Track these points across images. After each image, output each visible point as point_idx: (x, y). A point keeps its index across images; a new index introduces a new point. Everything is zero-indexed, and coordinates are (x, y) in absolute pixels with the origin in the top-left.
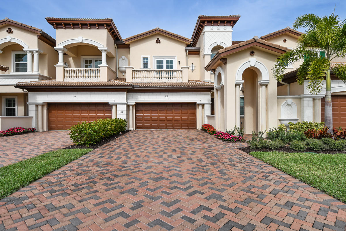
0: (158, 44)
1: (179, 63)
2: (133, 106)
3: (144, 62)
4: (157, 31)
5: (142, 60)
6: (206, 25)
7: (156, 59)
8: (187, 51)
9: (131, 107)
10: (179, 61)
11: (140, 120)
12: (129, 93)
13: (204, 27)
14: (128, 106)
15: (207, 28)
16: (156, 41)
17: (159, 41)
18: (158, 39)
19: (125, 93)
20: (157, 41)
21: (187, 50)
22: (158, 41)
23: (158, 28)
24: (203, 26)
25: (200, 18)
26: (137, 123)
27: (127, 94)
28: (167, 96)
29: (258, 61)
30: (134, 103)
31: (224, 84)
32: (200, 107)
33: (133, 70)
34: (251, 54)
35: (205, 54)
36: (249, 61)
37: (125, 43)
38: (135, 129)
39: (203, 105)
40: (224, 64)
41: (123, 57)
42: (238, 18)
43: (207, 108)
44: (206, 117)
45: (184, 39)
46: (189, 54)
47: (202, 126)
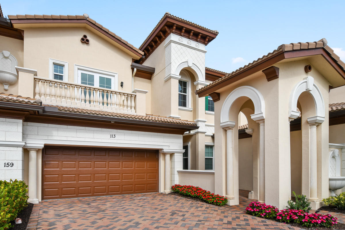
0: (85, 46)
1: (122, 86)
2: (38, 151)
3: (55, 71)
4: (85, 21)
5: (51, 68)
6: (173, 33)
7: (80, 72)
8: (135, 69)
9: (33, 154)
10: (122, 83)
11: (53, 180)
12: (29, 123)
13: (169, 34)
14: (26, 151)
15: (173, 37)
16: (80, 39)
17: (88, 41)
18: (85, 36)
19: (21, 121)
20: (82, 39)
21: (136, 67)
22: (85, 41)
23: (86, 16)
24: (169, 32)
25: (167, 17)
26: (45, 187)
27: (23, 125)
28: (113, 136)
29: (315, 84)
30: (43, 146)
31: (264, 115)
32: (168, 157)
33: (36, 77)
34: (308, 69)
35: (171, 75)
36: (306, 80)
37: (12, 24)
38: (40, 201)
39: (172, 155)
40: (269, 79)
41: (7, 53)
42: (216, 34)
43: (179, 159)
44: (176, 173)
45: (131, 48)
46: (135, 76)
47: (173, 188)
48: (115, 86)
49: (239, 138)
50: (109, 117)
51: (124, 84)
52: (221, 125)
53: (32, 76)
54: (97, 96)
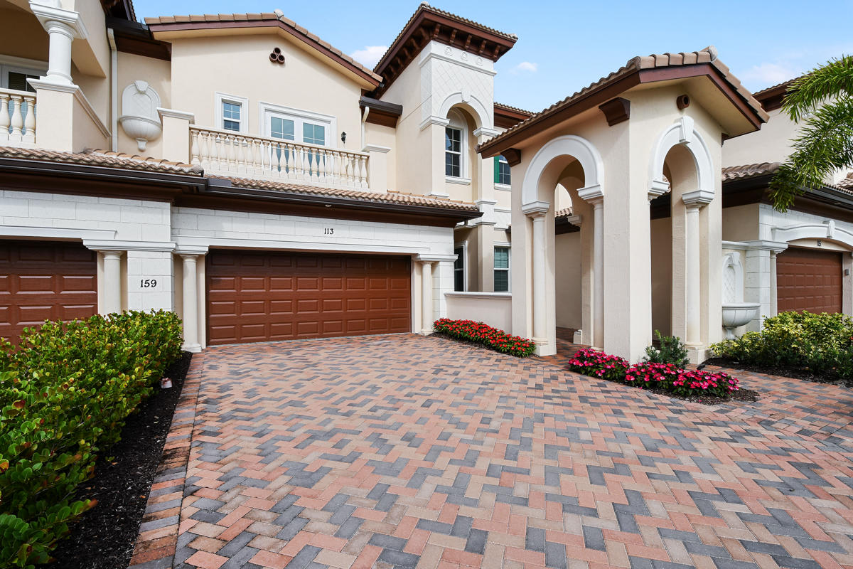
0: (278, 67)
1: (343, 139)
2: (198, 258)
3: (226, 114)
4: (276, 23)
5: (219, 108)
6: (434, 39)
7: (270, 114)
8: (367, 109)
9: (190, 264)
10: (344, 134)
11: (225, 310)
12: (183, 210)
13: (428, 42)
14: (178, 259)
15: (435, 47)
16: (269, 55)
17: (282, 58)
18: (277, 50)
19: (168, 205)
20: (273, 56)
21: (368, 104)
22: (277, 58)
23: (279, 12)
24: (427, 38)
25: (423, 11)
26: (211, 323)
27: (172, 213)
28: (330, 231)
29: (696, 131)
30: (207, 250)
31: (603, 190)
32: (427, 268)
33: (192, 126)
34: (682, 103)
35: (432, 118)
36: (679, 124)
37: (151, 34)
38: (204, 347)
39: (434, 264)
40: (612, 122)
41: (142, 85)
42: (512, 41)
43: (446, 273)
44: (442, 297)
45: (359, 70)
46: (367, 121)
47: (436, 324)
48: (331, 141)
49: (556, 234)
50: (322, 196)
51: (347, 137)
52: (524, 208)
53: (185, 125)
54: (300, 159)
